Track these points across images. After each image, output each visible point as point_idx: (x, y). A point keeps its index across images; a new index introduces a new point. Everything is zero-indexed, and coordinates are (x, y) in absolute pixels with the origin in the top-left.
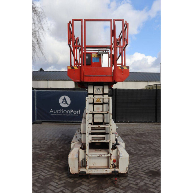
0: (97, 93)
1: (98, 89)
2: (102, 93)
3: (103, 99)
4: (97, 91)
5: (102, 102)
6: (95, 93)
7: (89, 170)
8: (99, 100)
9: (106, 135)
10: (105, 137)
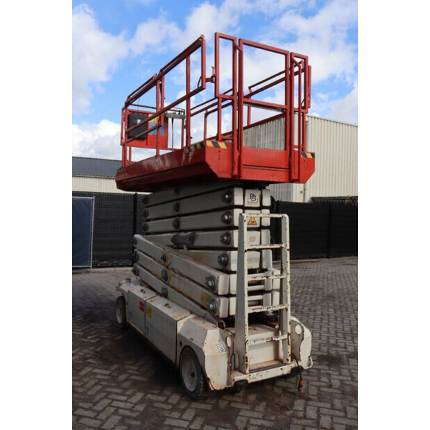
0: (249, 206)
1: (252, 196)
2: (258, 205)
3: (261, 218)
4: (250, 200)
5: (258, 226)
6: (246, 205)
7: (252, 374)
8: (253, 220)
9: (264, 295)
10: (262, 300)
